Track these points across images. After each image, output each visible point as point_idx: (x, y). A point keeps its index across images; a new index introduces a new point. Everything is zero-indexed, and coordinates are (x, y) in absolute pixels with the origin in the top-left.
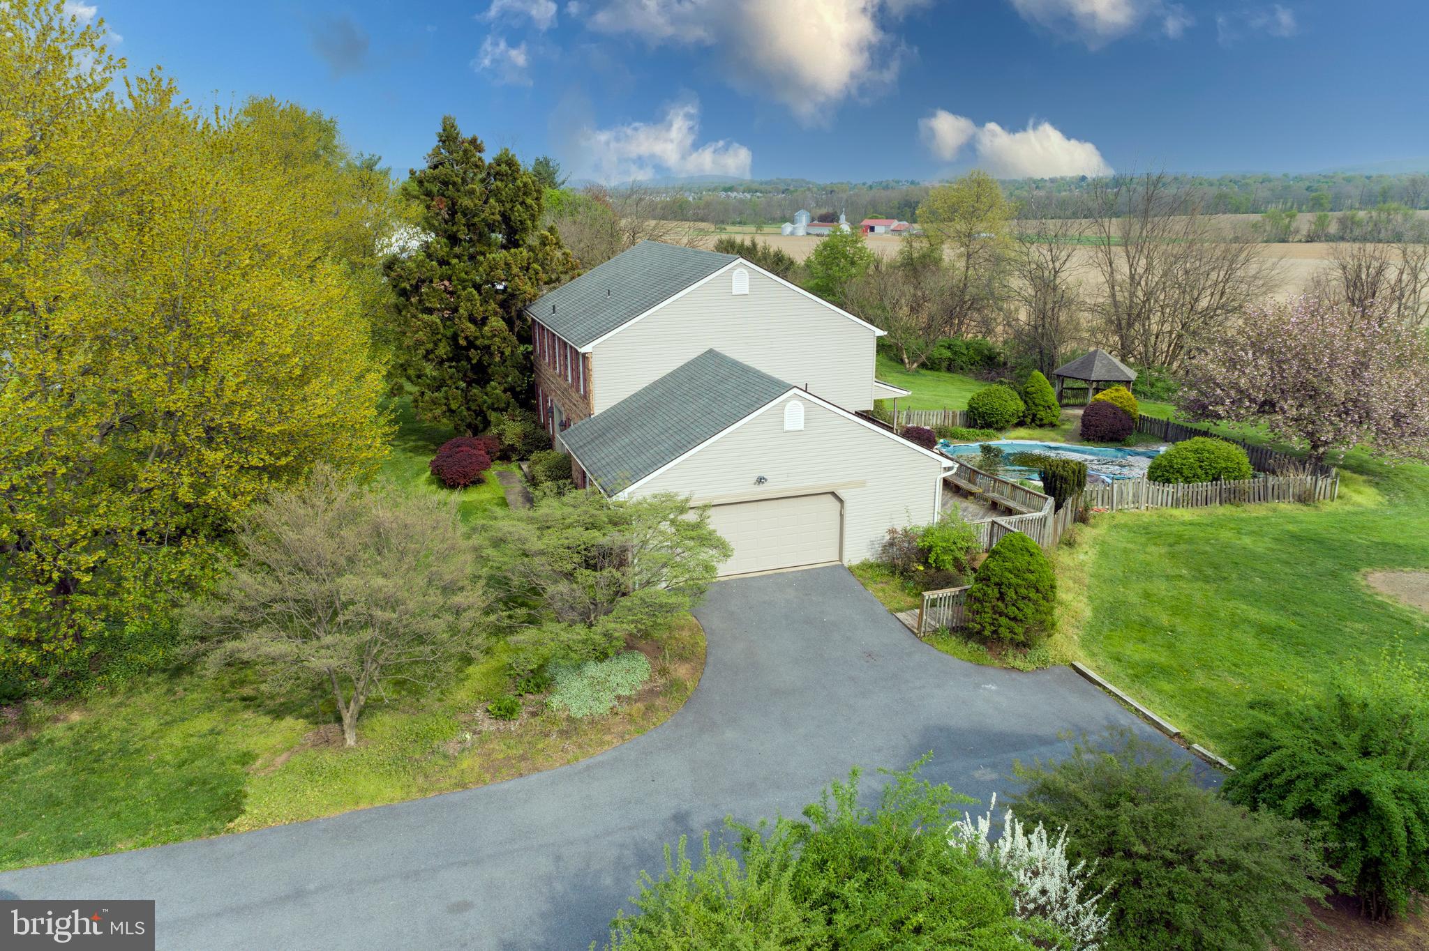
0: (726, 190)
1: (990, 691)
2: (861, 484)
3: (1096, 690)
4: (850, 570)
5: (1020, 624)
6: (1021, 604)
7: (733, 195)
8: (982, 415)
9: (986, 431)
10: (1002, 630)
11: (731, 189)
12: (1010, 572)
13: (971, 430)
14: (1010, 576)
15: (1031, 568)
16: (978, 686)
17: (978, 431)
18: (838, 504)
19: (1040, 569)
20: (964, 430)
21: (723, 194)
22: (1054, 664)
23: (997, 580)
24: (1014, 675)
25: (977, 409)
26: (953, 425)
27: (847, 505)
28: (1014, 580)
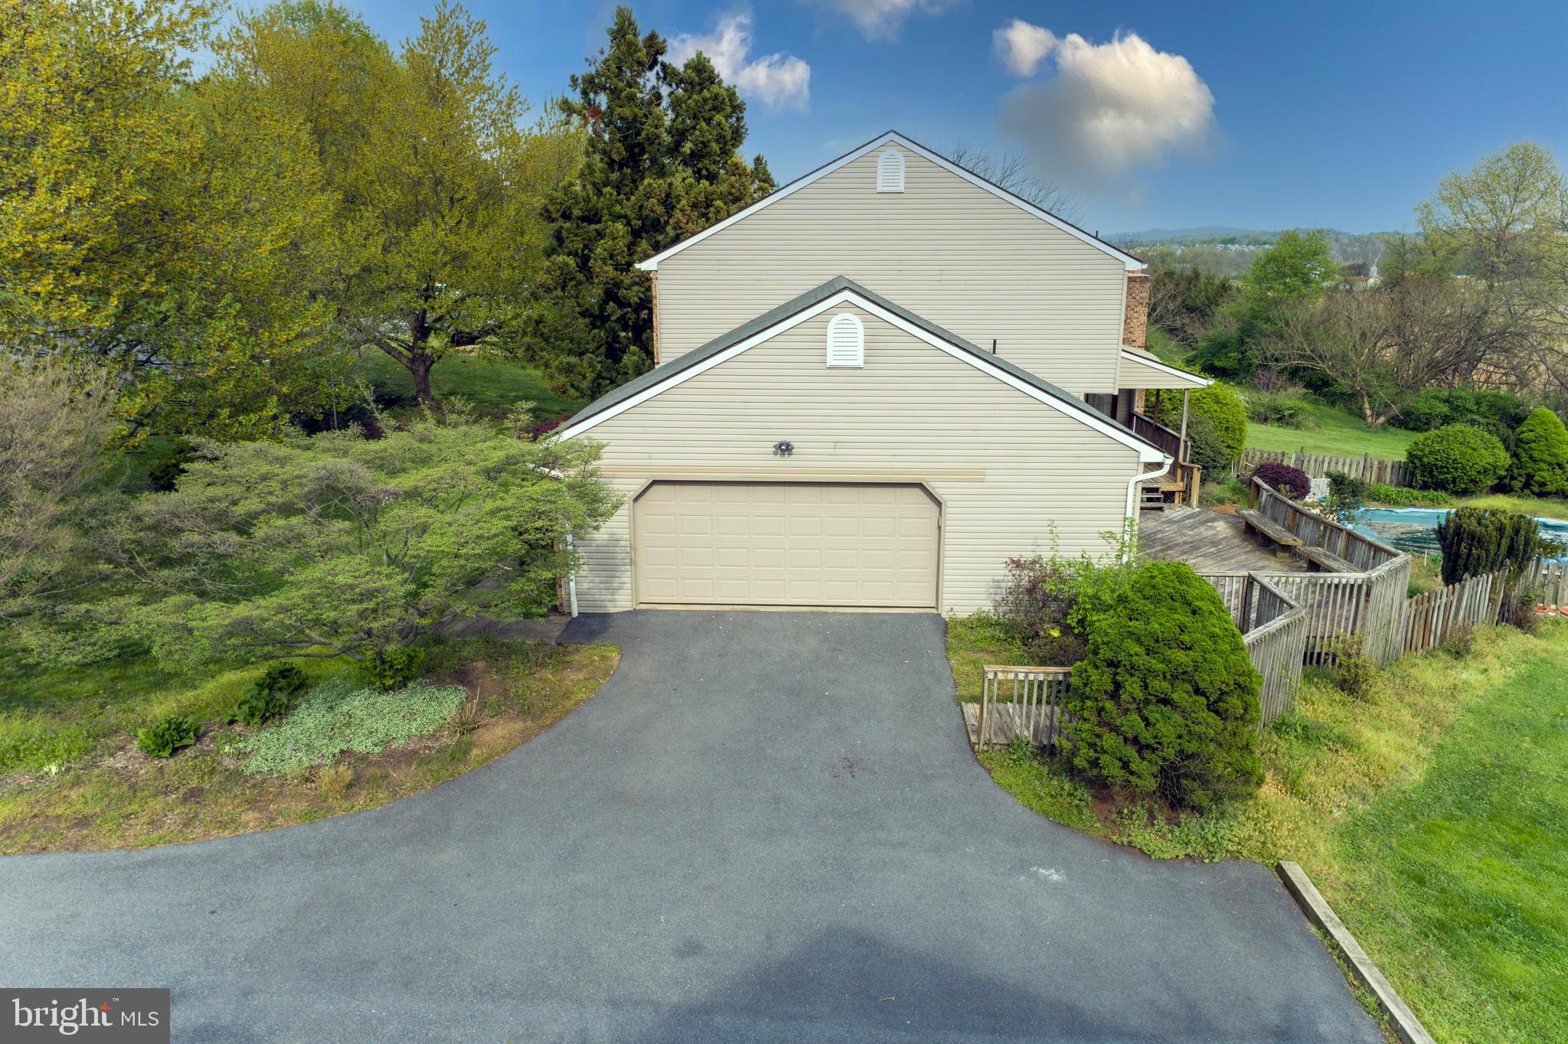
0: (1225, 242)
1: (1044, 882)
2: (976, 476)
3: (1304, 933)
4: (945, 627)
5: (1147, 754)
6: (1154, 712)
7: (1233, 248)
8: (1429, 469)
9: (1432, 493)
10: (1105, 759)
11: (1232, 241)
12: (1138, 641)
13: (1405, 489)
14: (1136, 648)
15: (1185, 638)
16: (1023, 866)
17: (1416, 493)
18: (935, 508)
19: (1208, 644)
20: (1393, 490)
21: (1220, 247)
22: (1235, 856)
23: (1109, 655)
24: (1125, 861)
25: (1420, 459)
26: (1379, 479)
27: (949, 511)
28: (1142, 660)
